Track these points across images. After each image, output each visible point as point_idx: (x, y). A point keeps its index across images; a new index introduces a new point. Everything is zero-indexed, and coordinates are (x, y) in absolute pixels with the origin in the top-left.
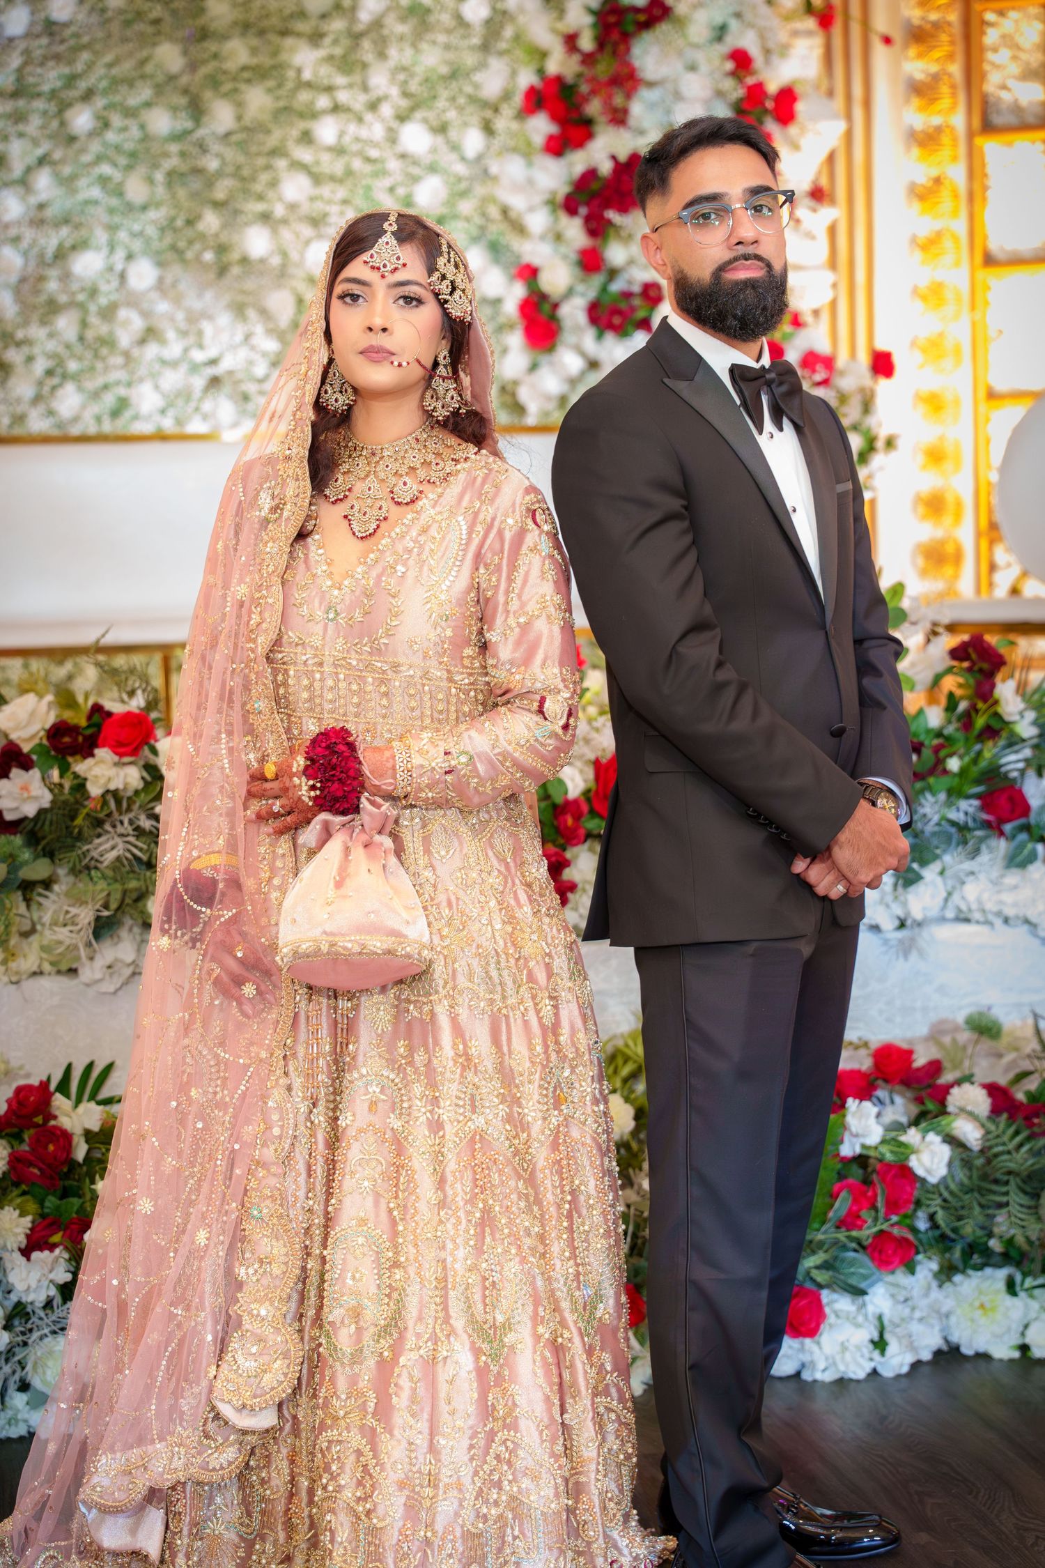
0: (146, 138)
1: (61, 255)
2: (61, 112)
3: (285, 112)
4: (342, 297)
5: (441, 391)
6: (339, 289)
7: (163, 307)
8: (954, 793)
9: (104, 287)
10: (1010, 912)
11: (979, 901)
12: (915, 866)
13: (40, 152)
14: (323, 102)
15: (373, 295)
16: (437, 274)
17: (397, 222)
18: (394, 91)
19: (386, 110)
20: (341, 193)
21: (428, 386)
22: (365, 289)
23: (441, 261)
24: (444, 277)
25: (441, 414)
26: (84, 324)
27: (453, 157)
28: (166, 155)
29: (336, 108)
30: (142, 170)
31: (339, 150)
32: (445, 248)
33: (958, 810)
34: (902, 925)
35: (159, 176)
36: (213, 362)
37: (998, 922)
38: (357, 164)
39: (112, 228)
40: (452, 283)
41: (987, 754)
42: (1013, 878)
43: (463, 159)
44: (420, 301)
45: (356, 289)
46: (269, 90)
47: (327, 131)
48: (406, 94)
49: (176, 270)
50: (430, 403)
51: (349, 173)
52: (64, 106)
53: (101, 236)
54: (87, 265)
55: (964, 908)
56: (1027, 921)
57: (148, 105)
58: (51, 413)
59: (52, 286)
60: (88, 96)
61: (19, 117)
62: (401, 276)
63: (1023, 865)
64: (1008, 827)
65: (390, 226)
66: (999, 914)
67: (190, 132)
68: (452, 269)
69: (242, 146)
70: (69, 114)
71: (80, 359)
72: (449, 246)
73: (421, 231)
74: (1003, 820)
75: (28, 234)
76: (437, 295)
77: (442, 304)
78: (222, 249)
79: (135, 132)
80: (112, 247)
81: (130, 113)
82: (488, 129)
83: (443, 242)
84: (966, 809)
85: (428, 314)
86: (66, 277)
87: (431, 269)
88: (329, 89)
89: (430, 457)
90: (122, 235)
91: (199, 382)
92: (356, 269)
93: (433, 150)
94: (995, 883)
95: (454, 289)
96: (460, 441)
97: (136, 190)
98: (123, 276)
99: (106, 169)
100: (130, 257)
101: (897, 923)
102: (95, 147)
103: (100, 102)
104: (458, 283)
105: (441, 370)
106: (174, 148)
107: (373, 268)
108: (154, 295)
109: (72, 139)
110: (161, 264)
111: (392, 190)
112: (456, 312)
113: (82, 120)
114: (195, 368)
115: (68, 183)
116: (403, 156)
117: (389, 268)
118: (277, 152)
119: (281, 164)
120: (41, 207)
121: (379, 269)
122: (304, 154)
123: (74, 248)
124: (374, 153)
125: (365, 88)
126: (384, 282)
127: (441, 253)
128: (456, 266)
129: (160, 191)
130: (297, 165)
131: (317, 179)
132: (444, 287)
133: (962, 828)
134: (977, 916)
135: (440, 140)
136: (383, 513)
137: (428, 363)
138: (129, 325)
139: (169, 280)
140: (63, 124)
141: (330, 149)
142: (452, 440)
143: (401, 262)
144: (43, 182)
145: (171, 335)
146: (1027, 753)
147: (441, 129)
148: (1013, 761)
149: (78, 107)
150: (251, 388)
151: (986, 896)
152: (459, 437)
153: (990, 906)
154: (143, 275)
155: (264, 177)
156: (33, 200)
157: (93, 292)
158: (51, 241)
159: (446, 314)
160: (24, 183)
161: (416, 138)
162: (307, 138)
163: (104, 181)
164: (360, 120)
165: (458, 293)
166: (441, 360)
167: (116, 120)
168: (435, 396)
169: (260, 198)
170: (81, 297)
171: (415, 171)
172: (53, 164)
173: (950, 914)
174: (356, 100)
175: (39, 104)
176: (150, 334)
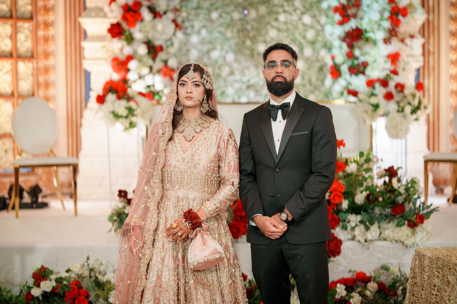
0: (232, 20)
1: (208, 52)
2: (209, 13)
3: (270, 13)
4: (181, 85)
5: (204, 106)
6: (180, 83)
7: (236, 66)
8: (384, 207)
9: (219, 61)
10: (396, 239)
11: (389, 235)
12: (369, 226)
13: (203, 24)
14: (280, 10)
15: (188, 84)
16: (203, 79)
17: (194, 67)
18: (301, 6)
19: (298, 12)
20: (285, 34)
21: (201, 105)
22: (186, 83)
23: (204, 76)
24: (205, 79)
25: (204, 111)
27: (317, 24)
28: (237, 25)
29: (285, 11)
30: (230, 29)
31: (286, 23)
32: (205, 72)
33: (385, 211)
34: (366, 241)
35: (235, 30)
36: (249, 81)
37: (394, 242)
39: (222, 45)
40: (207, 81)
41: (392, 197)
42: (398, 229)
43: (320, 24)
44: (199, 85)
45: (184, 83)
46: (266, 7)
47: (282, 18)
48: (304, 7)
49: (240, 56)
50: (202, 109)
51: (288, 30)
52: (210, 11)
53: (219, 47)
54: (215, 54)
55: (385, 237)
56: (401, 242)
57: (233, 11)
60: (217, 9)
61: (197, 15)
62: (194, 80)
63: (400, 226)
64: (397, 216)
65: (192, 68)
66: (394, 239)
68: (207, 77)
69: (259, 22)
70: (211, 14)
72: (206, 72)
73: (200, 69)
74: (397, 214)
75: (199, 47)
76: (203, 84)
77: (204, 86)
78: (252, 50)
79: (229, 18)
80: (222, 49)
81: (228, 13)
83: (205, 71)
84: (388, 211)
85: (201, 89)
86: (209, 58)
87: (202, 78)
88: (282, 6)
89: (203, 122)
90: (225, 46)
91: (244, 87)
92: (184, 78)
93: (312, 23)
94: (393, 231)
95: (207, 82)
96: (210, 118)
97: (229, 34)
98: (224, 58)
99: (221, 29)
100: (227, 52)
101: (364, 240)
102: (218, 23)
103: (220, 11)
104: (208, 80)
105: (205, 102)
106: (239, 23)
107: (187, 78)
108: (234, 63)
109: (212, 20)
110: (236, 53)
112: (207, 88)
113: (215, 15)
114: (243, 83)
115: (210, 32)
116: (304, 24)
117: (191, 78)
118: (269, 23)
119: (269, 27)
120: (203, 39)
121: (189, 78)
122: (275, 24)
123: (212, 50)
124: (295, 23)
125: (293, 5)
126: (191, 81)
127: (204, 74)
128: (208, 77)
129: (235, 35)
130: (273, 27)
131: (279, 30)
132: (205, 82)
133: (387, 216)
134: (388, 239)
135: (314, 20)
136: (194, 135)
137: (201, 100)
138: (225, 71)
139: (238, 58)
140: (209, 16)
141: (283, 23)
142: (208, 117)
143: (194, 77)
144: (204, 32)
145: (237, 73)
146: (404, 196)
147: (314, 17)
148: (400, 199)
149: (214, 12)
150: (259, 88)
151: (390, 235)
152: (210, 117)
153: (392, 237)
154: (230, 57)
155: (264, 30)
156: (201, 37)
157: (216, 62)
158: (205, 48)
159: (205, 88)
160: (199, 33)
161: (307, 19)
162: (276, 20)
163: (220, 32)
164: (291, 14)
165: (208, 83)
166: (205, 99)
167: (224, 15)
168: (203, 107)
169: (263, 36)
171: (307, 28)
172: (207, 27)
173: (382, 238)
174: (291, 9)
175: (203, 11)
176: (232, 73)
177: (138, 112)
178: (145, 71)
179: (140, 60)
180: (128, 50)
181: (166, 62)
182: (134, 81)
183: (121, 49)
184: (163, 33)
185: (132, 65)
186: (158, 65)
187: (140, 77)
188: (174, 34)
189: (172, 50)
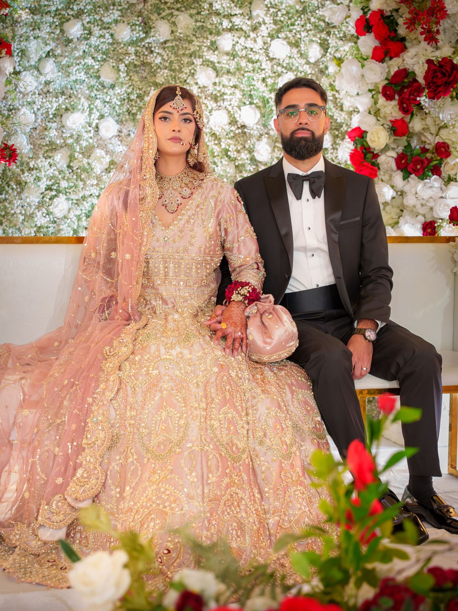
0: (115, 42)
1: (59, 115)
2: (61, 24)
3: (201, 30)
7: (121, 148)
9: (86, 136)
13: (48, 48)
14: (226, 24)
18: (268, 20)
19: (264, 31)
20: (234, 81)
26: (72, 158)
27: (303, 61)
28: (127, 54)
29: (233, 28)
30: (112, 62)
31: (233, 55)
35: (122, 67)
38: (243, 63)
39: (91, 98)
43: (308, 63)
46: (191, 16)
47: (226, 42)
48: (275, 22)
49: (130, 126)
51: (239, 69)
52: (65, 20)
53: (84, 104)
54: (75, 121)
57: (116, 22)
58: (49, 213)
59: (53, 133)
60: (79, 15)
61: (35, 26)
67: (142, 40)
69: (174, 50)
70: (66, 26)
71: (68, 180)
75: (39, 100)
79: (108, 39)
80: (91, 110)
81: (105, 27)
82: (324, 46)
86: (62, 127)
88: (229, 16)
90: (98, 103)
93: (290, 56)
98: (97, 129)
99: (89, 61)
100: (102, 117)
102: (83, 47)
103: (86, 19)
106: (132, 50)
108: (116, 141)
109: (69, 41)
110: (120, 122)
111: (264, 80)
113: (74, 29)
115: (65, 69)
116: (272, 60)
118: (196, 54)
119: (198, 61)
120: (47, 83)
122: (212, 57)
123: (67, 109)
124: (254, 57)
125: (251, 17)
129: (123, 75)
135: (295, 50)
138: (100, 160)
139: (125, 131)
140: (62, 31)
141: (227, 54)
144: (49, 66)
147: (296, 44)
149: (73, 21)
154: (109, 128)
155: (186, 70)
156: (42, 79)
157: (78, 138)
158: (53, 105)
160: (37, 68)
161: (280, 48)
162: (214, 47)
163: (88, 69)
164: (247, 37)
167: (96, 31)
170: (70, 141)
171: (279, 69)
172: (55, 56)
174: (245, 24)
175: (49, 19)
176: (114, 165)
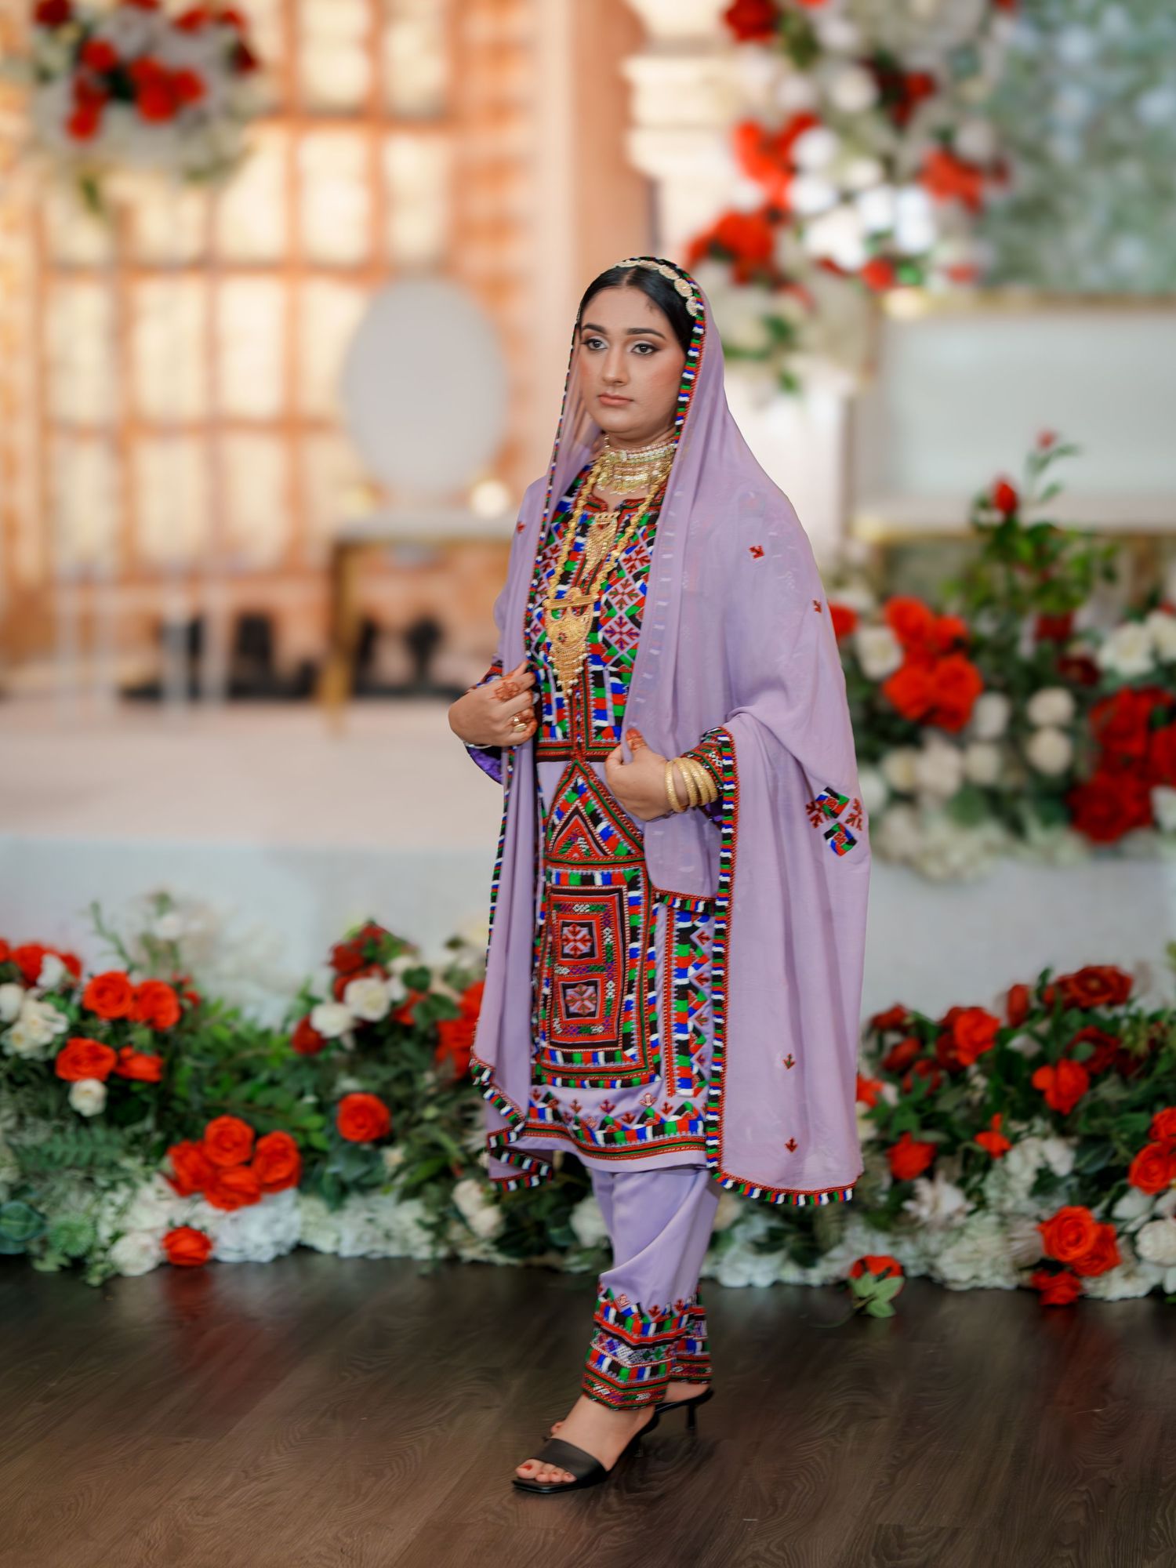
177: (810, 334)
178: (863, 172)
179: (845, 130)
180: (795, 93)
181: (945, 138)
182: (819, 215)
183: (774, 87)
184: (938, 20)
185: (813, 149)
186: (916, 149)
187: (847, 197)
188: (984, 28)
189: (977, 90)
